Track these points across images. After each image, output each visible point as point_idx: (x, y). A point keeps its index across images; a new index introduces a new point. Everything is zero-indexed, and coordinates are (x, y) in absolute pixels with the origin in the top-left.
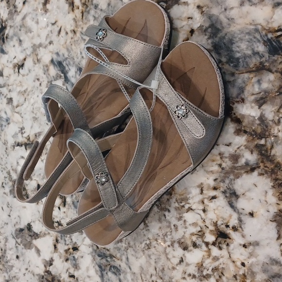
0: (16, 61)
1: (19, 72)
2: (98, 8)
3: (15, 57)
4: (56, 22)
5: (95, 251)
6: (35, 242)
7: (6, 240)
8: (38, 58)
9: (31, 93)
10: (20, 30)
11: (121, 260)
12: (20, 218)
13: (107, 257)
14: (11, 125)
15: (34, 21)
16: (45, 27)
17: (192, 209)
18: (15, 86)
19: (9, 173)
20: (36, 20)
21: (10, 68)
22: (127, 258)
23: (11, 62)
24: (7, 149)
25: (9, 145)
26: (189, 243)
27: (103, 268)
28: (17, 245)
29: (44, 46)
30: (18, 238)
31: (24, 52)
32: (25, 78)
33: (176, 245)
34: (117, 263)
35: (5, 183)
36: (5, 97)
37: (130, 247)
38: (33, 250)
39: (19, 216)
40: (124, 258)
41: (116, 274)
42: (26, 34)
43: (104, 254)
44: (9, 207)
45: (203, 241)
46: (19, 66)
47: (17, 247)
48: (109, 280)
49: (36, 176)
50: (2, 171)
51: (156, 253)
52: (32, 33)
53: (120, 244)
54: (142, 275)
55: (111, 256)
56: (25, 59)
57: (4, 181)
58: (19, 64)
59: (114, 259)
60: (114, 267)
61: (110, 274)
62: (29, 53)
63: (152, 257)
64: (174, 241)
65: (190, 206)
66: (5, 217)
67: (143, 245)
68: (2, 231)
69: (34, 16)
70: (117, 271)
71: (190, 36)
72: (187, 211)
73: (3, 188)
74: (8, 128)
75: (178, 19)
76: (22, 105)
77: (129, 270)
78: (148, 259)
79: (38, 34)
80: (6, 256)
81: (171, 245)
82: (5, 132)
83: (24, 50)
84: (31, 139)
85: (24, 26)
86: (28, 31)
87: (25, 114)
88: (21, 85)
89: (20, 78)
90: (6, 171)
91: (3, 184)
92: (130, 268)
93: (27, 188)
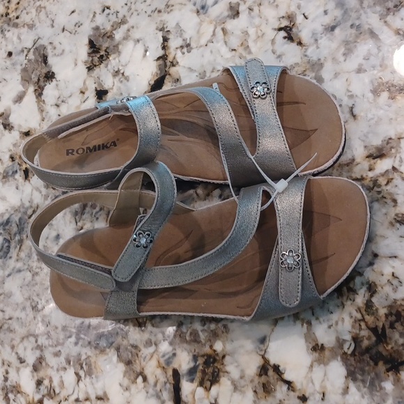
0: (300, 19)
1: (280, 29)
3: (307, 19)
4: (354, 116)
5: (25, 213)
6: (31, 89)
7: (31, 27)
10: (352, 26)
11: (17, 260)
12: (61, 54)
13: (20, 233)
14: (195, 19)
15: (364, 62)
16: (348, 91)
17: (78, 381)
18: (257, 21)
19: (123, 22)
20: (365, 67)
21: (289, 7)
22: (19, 271)
23: (299, 7)
24: (160, 11)
25: (165, 17)
26: (41, 374)
27: (7, 227)
28: (25, 52)
30: (34, 53)
31: (312, 41)
32: (269, 46)
33: (38, 353)
34: (13, 252)
35: (109, 14)
37: (33, 275)
38: (21, 88)
39: (63, 51)
40: (19, 265)
42: (344, 41)
43: (23, 229)
44: (77, 28)
45: (44, 396)
46: (291, 29)
47: (23, 51)
49: (120, 85)
50: (126, 4)
51: (29, 319)
52: (342, 59)
53: (36, 257)
54: (3, 296)
55: (21, 242)
56: (300, 43)
57: (112, 11)
58: (293, 30)
59: (18, 247)
60: (9, 247)
62: (308, 53)
63: (24, 313)
64: (42, 351)
65: (83, 379)
66: (63, 19)
67: (36, 299)
68: (42, 15)
69: (373, 61)
70: (5, 252)
71: (297, 394)
72: (77, 374)
73: (101, 10)
74: (192, 11)
75: (325, 375)
76: (226, 43)
77: (7, 273)
78: (21, 307)
79: (339, 74)
80: (10, 28)
81: (38, 346)
82: (185, 5)
83: (316, 40)
84: (173, 70)
85: (357, 37)
86: (349, 48)
87: (211, 52)
88: (259, 37)
89: (271, 34)
90: (126, 14)
91: (108, 8)
92: (9, 275)
93: (102, 66)
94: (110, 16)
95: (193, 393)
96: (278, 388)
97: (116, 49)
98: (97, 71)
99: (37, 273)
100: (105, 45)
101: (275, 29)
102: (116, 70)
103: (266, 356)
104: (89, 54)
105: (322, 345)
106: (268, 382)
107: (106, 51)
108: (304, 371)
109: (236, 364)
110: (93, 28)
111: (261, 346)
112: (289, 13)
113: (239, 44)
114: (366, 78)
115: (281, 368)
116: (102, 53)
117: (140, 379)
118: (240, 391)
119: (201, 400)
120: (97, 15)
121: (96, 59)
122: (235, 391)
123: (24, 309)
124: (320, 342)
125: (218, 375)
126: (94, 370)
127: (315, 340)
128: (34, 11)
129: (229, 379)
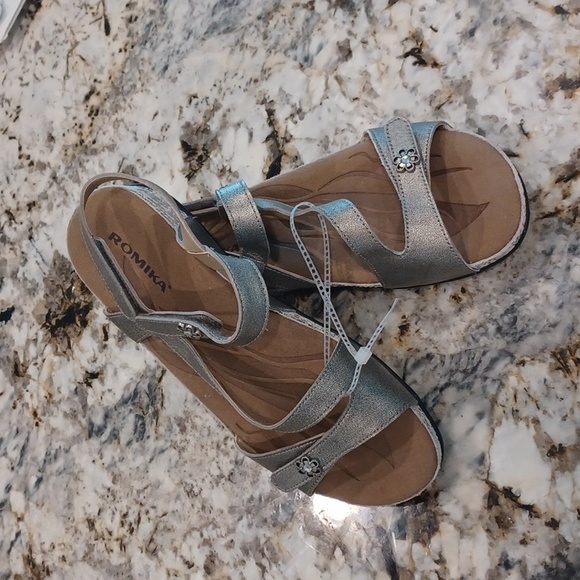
0: (428, 35)
1: (406, 55)
2: (571, 257)
3: (436, 31)
4: (527, 134)
5: (154, 376)
7: (112, 148)
8: (443, 108)
9: (372, 112)
10: (495, 22)
11: (157, 438)
12: (153, 170)
13: (152, 404)
14: (301, 76)
15: (522, 62)
16: (511, 105)
17: (263, 573)
18: (375, 54)
19: (216, 107)
20: (524, 68)
21: (411, 23)
22: (162, 451)
23: (423, 20)
24: (256, 81)
25: (264, 85)
27: (136, 401)
29: (472, 116)
31: (450, 56)
32: (398, 81)
33: (206, 550)
34: (150, 430)
35: (197, 104)
36: (350, 33)
37: (179, 452)
39: (155, 165)
40: (161, 443)
41: (135, 430)
42: (490, 44)
43: (155, 398)
44: (164, 133)
46: (420, 51)
48: (124, 418)
50: (215, 85)
51: (186, 510)
52: (493, 67)
53: (178, 429)
54: (149, 488)
55: (156, 414)
56: (435, 65)
57: (200, 99)
58: (423, 50)
59: (154, 421)
60: (143, 424)
61: (131, 418)
63: (178, 502)
64: (211, 546)
65: (268, 569)
66: (146, 127)
67: (189, 481)
68: (122, 129)
69: (533, 56)
70: (140, 432)
71: (544, 520)
72: (259, 565)
73: (187, 101)
74: (294, 67)
75: (574, 485)
76: (344, 93)
77: (148, 458)
78: (174, 496)
79: (494, 87)
80: (88, 157)
81: (205, 540)
82: (284, 63)
83: (455, 54)
84: (288, 147)
85: (505, 33)
86: (498, 51)
87: (329, 110)
88: (382, 73)
89: (396, 64)
90: (218, 97)
91: (195, 97)
92: (151, 460)
93: (203, 168)
94: (200, 105)
95: (410, 553)
96: (517, 518)
97: (215, 143)
98: (198, 177)
99: (183, 449)
100: (201, 143)
101: (400, 57)
102: (221, 168)
103: (491, 480)
104: (185, 159)
105: (560, 445)
106: (501, 513)
107: (203, 149)
108: (545, 487)
109: (454, 501)
110: (183, 127)
111: (481, 468)
112: (413, 31)
113: (360, 89)
114: (529, 81)
115: (514, 491)
116: (200, 153)
117: (338, 552)
118: (468, 534)
119: (421, 560)
120: (185, 110)
121: (194, 163)
122: (461, 537)
123: (178, 498)
124: (557, 443)
125: (437, 522)
126: (279, 554)
127: (549, 441)
128: (110, 128)
129: (450, 523)
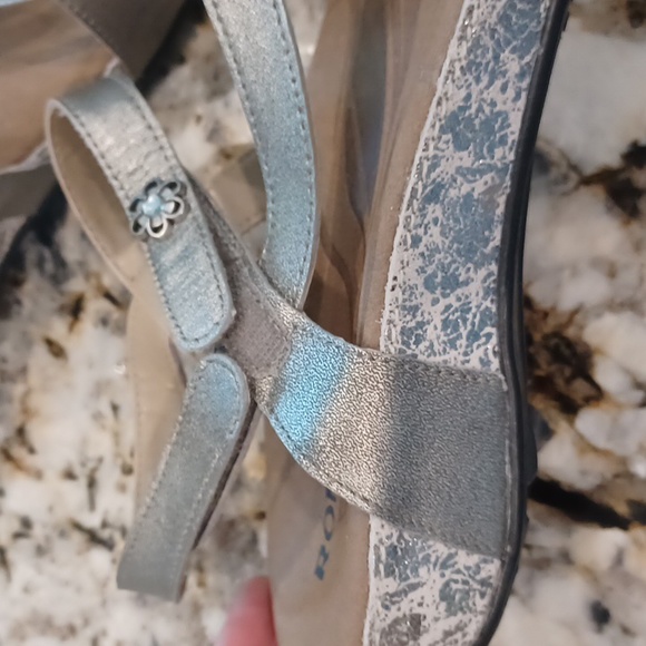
95: (585, 446)
103: (589, 170)
109: (567, 273)
111: (554, 173)
119: (617, 431)
125: (569, 344)
129: (599, 315)
